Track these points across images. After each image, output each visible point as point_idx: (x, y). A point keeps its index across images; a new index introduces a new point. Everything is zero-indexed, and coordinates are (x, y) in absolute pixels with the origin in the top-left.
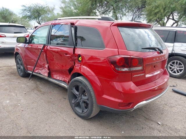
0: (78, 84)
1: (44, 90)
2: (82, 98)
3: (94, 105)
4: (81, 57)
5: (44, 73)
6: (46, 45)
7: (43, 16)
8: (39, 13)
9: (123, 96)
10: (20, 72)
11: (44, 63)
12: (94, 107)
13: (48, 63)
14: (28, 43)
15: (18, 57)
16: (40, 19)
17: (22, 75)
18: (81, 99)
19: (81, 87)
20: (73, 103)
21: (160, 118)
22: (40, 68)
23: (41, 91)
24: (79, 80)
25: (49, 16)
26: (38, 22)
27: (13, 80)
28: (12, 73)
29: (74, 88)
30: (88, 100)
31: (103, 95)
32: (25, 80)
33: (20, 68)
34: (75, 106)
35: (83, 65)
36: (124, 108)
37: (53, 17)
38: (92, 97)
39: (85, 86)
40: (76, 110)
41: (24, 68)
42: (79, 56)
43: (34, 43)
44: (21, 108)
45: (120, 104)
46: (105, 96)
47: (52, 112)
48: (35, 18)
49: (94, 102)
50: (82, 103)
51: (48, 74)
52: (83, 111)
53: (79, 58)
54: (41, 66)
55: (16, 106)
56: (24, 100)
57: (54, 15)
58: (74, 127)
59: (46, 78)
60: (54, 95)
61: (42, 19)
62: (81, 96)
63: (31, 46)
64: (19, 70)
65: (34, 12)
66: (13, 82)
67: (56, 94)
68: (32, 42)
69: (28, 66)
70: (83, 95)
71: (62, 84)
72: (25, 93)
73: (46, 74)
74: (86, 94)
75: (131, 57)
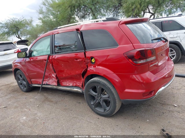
0: (96, 85)
1: (55, 99)
2: (101, 97)
3: (117, 101)
4: (94, 59)
5: (52, 83)
6: (51, 55)
7: (22, 30)
8: (17, 28)
9: (144, 86)
10: (22, 88)
11: (50, 73)
12: (117, 103)
13: (55, 72)
14: (28, 57)
15: (18, 73)
16: (19, 33)
17: (26, 90)
18: (100, 99)
19: (98, 87)
20: (92, 105)
21: (173, 101)
22: (46, 79)
23: (52, 101)
24: (96, 81)
25: (28, 29)
26: (18, 36)
27: (18, 97)
28: (14, 91)
29: (91, 90)
30: (109, 97)
31: (125, 90)
32: (31, 95)
33: (21, 84)
34: (95, 107)
35: (98, 66)
36: (147, 97)
37: (33, 29)
38: (113, 94)
39: (104, 85)
40: (98, 111)
41: (28, 83)
42: (92, 58)
43: (34, 56)
44: (41, 121)
45: (144, 94)
46: (127, 90)
47: (73, 117)
48: (14, 33)
49: (116, 98)
50: (103, 102)
51: (57, 83)
52: (105, 110)
53: (92, 60)
54: (47, 77)
55: (34, 120)
56: (41, 113)
57: (33, 27)
58: (101, 126)
59: (55, 87)
60: (67, 102)
61: (21, 33)
62: (101, 96)
63: (32, 59)
64: (21, 86)
65: (12, 27)
66: (20, 98)
67: (68, 101)
68: (32, 55)
69: (32, 80)
70: (102, 95)
71: (75, 89)
72: (37, 106)
73: (55, 84)
74: (106, 93)
75: (146, 49)
